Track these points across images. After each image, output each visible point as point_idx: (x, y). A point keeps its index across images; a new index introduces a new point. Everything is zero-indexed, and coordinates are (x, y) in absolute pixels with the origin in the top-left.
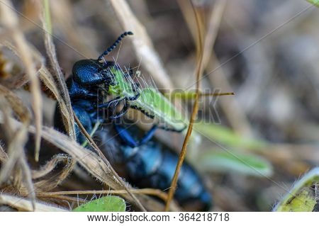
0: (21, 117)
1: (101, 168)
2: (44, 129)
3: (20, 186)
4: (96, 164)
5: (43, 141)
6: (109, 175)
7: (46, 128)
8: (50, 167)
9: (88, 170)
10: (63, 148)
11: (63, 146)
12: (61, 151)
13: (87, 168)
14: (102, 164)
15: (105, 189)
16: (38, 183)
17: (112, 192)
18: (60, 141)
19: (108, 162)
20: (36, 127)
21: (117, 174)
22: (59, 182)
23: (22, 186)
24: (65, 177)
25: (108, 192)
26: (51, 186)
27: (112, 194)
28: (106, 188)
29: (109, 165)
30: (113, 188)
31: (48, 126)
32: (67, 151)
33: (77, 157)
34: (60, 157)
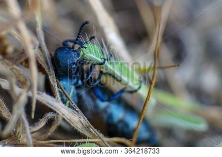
0: (22, 84)
1: (81, 123)
2: (38, 94)
3: (20, 136)
4: (77, 120)
5: (38, 103)
6: (87, 128)
7: (40, 93)
8: (42, 123)
9: (72, 124)
10: (53, 108)
11: (52, 106)
12: (51, 110)
13: (70, 123)
14: (82, 119)
15: (84, 139)
16: (33, 134)
17: (90, 140)
18: (51, 102)
19: (86, 118)
20: (33, 92)
21: (93, 127)
22: (49, 134)
23: (22, 136)
24: (54, 130)
25: (87, 140)
26: (43, 137)
27: (90, 142)
28: (85, 137)
29: (87, 121)
30: (90, 137)
31: (41, 91)
32: (56, 110)
33: (63, 114)
34: (50, 115)
